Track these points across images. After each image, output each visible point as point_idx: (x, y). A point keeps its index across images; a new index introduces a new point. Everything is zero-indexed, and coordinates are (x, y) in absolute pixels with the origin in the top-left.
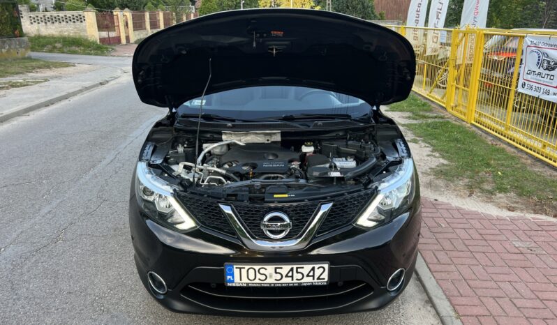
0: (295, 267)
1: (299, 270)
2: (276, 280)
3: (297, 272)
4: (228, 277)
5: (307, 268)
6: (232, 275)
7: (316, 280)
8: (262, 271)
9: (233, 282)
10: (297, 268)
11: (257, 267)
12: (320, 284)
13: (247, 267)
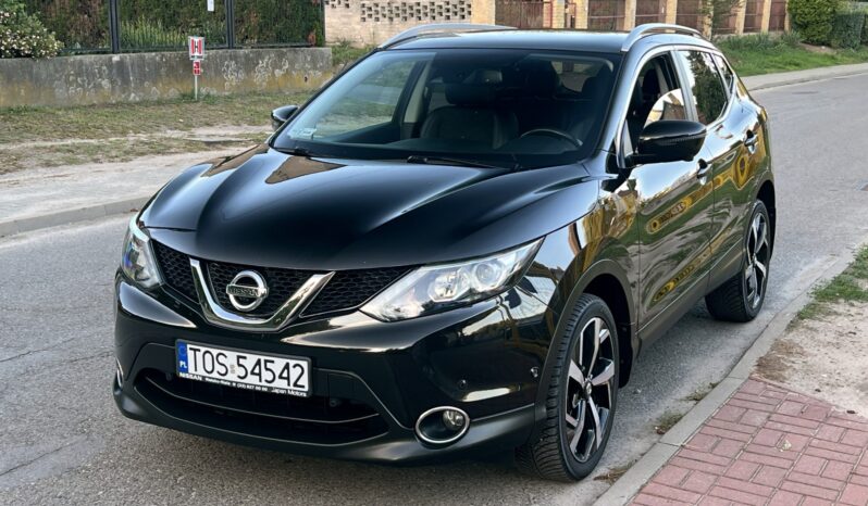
0: (263, 358)
1: (269, 365)
2: (239, 377)
3: (267, 369)
4: (182, 363)
5: (278, 364)
6: (186, 359)
7: (292, 387)
8: (221, 359)
9: (186, 371)
10: (266, 361)
11: (215, 352)
12: (297, 394)
13: (203, 349)
